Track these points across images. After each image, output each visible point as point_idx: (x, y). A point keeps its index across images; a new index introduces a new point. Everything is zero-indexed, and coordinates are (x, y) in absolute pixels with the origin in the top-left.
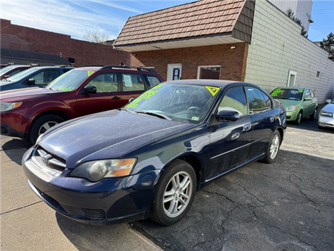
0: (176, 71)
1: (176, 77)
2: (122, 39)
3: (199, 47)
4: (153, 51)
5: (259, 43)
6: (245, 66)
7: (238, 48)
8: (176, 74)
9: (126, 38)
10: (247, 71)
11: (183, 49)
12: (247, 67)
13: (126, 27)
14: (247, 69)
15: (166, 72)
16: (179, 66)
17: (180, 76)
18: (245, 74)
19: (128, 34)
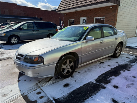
0: (84, 21)
1: (84, 23)
2: (60, 8)
3: (95, 9)
4: (73, 12)
5: (124, 5)
6: (117, 16)
7: (113, 8)
8: (84, 22)
9: (62, 7)
10: (118, 19)
11: (87, 10)
12: (118, 17)
13: (62, 2)
14: (118, 18)
15: (80, 21)
16: (85, 18)
17: (86, 23)
18: (116, 20)
19: (62, 5)
